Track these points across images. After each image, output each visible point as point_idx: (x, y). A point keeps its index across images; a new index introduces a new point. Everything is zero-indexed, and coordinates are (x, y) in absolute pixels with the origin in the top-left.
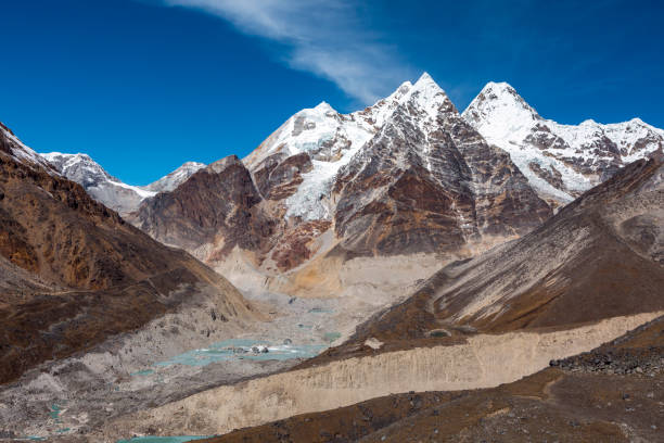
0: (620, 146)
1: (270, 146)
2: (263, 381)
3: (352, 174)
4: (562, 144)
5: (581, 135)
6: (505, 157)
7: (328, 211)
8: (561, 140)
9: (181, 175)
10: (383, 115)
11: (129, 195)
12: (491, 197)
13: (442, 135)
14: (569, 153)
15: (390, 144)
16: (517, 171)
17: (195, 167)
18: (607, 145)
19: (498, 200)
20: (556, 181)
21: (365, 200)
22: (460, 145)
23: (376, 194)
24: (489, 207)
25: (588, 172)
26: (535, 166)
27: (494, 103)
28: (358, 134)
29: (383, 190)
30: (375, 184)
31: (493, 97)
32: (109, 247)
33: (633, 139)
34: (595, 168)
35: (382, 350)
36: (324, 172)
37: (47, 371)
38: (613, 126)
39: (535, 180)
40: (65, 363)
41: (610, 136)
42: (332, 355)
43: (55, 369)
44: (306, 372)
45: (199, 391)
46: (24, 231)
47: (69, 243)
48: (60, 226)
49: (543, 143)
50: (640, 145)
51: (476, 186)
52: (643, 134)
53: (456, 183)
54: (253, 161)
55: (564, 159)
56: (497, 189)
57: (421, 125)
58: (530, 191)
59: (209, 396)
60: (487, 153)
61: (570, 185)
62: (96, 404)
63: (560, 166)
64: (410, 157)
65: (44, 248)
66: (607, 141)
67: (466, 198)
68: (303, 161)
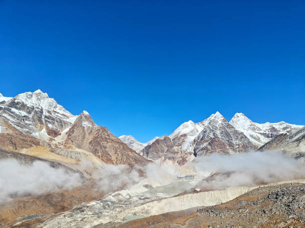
0: (278, 129)
1: (176, 132)
2: (166, 200)
3: (198, 139)
4: (260, 129)
5: (265, 127)
6: (242, 133)
7: (191, 149)
8: (259, 128)
9: (154, 140)
10: (206, 123)
11: (138, 146)
12: (239, 145)
13: (223, 128)
14: (262, 132)
15: (208, 131)
16: (246, 137)
17: (157, 138)
18: (273, 129)
19: (241, 146)
20: (258, 139)
21: (202, 146)
22: (229, 130)
23: (205, 144)
24: (238, 148)
25: (268, 137)
26: (252, 136)
27: (238, 118)
28: (200, 128)
29: (207, 143)
30: (205, 141)
31: (238, 117)
32: (132, 160)
33: (282, 127)
34: (270, 136)
35: (200, 191)
36: (191, 138)
37: (111, 195)
38: (275, 123)
39: (252, 140)
40: (116, 193)
41: (274, 126)
42: (185, 193)
43: (113, 194)
44: (178, 197)
45: (148, 202)
46: (111, 156)
47: (122, 159)
48: (120, 155)
49: (254, 129)
50: (284, 129)
51: (234, 142)
52: (285, 126)
53: (228, 141)
54: (171, 137)
55: (261, 134)
56: (240, 142)
57: (217, 126)
58: (249, 142)
59: (151, 204)
60: (236, 132)
61: (263, 141)
62: (121, 205)
63: (259, 135)
64: (214, 134)
65: (116, 161)
66: (273, 128)
67: (231, 145)
68: (185, 135)
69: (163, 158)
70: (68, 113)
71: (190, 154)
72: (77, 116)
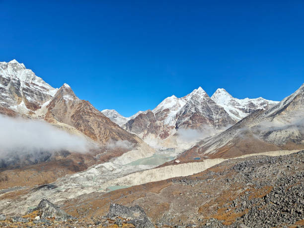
0: (256, 105)
1: (160, 106)
2: (148, 171)
3: (180, 114)
4: (239, 105)
5: (244, 102)
6: (222, 108)
7: (173, 124)
8: (239, 104)
9: (137, 114)
10: (189, 98)
11: (121, 121)
12: (218, 119)
13: (204, 103)
14: (241, 107)
15: (190, 106)
16: (226, 112)
17: (141, 112)
18: (252, 105)
19: (220, 120)
20: (237, 114)
21: (183, 121)
22: (210, 105)
23: (187, 119)
24: (218, 122)
25: (246, 112)
26: (231, 111)
27: (220, 94)
28: (182, 103)
29: (189, 118)
30: (187, 116)
31: (219, 92)
32: (115, 134)
33: (259, 102)
34: (248, 111)
35: (180, 163)
36: (173, 113)
37: (94, 167)
38: (254, 99)
39: (231, 115)
40: (99, 165)
41: (252, 102)
42: (166, 164)
43: (96, 167)
44: (158, 169)
46: (94, 130)
47: (105, 133)
48: (103, 129)
49: (233, 105)
50: (261, 104)
51: (214, 117)
52: (262, 101)
53: (209, 116)
54: (154, 111)
55: (240, 109)
56: (220, 117)
57: (199, 101)
58: (229, 117)
59: (133, 175)
60: (217, 107)
61: (241, 116)
62: (104, 177)
63: (238, 110)
64: (196, 109)
65: (99, 134)
66: (252, 103)
67: (211, 120)
68: (168, 110)
69: (146, 132)
70: (47, 86)
71: (172, 127)
72: (57, 89)
